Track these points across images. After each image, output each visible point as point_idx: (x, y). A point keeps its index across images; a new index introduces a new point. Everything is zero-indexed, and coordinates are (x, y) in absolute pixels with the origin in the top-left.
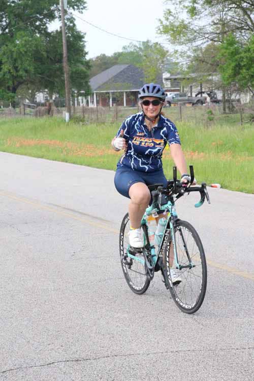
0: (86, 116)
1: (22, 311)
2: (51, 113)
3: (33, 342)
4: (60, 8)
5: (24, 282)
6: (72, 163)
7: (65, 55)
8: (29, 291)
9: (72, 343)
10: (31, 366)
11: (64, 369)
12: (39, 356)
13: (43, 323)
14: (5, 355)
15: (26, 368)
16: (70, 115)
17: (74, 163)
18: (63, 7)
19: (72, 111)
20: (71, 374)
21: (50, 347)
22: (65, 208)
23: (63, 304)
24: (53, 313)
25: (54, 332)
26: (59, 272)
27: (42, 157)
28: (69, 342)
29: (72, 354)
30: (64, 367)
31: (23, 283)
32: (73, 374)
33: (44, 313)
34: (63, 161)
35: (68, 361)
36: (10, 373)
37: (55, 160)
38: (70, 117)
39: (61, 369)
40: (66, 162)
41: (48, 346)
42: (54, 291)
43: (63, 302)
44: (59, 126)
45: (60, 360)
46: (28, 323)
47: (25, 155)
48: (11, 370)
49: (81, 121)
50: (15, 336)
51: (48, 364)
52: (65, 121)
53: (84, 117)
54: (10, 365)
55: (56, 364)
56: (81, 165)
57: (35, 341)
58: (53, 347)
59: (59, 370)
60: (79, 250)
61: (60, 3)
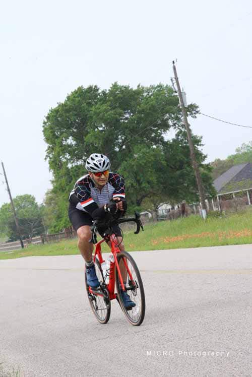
4: (181, 107)
16: (206, 211)
17: (237, 244)
18: (183, 105)
27: (198, 246)
34: (223, 245)
37: (214, 246)
40: (227, 244)
47: (178, 248)
49: (219, 215)
56: (245, 244)
61: (180, 102)
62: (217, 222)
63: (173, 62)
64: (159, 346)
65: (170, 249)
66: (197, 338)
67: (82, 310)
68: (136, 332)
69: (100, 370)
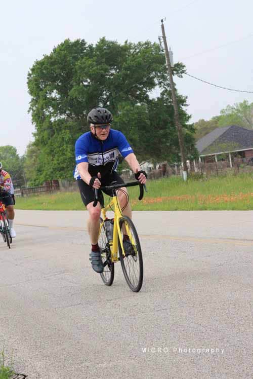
0: (205, 173)
2: (166, 174)
4: (167, 67)
6: (213, 210)
16: (187, 173)
27: (176, 210)
34: (201, 209)
37: (192, 210)
40: (206, 209)
44: (178, 184)
47: (157, 209)
49: (200, 178)
52: (183, 179)
53: (202, 174)
61: (166, 62)
62: (197, 185)
63: (162, 21)
64: (130, 317)
65: (148, 210)
66: (168, 310)
67: (57, 272)
68: (108, 300)
69: (70, 339)
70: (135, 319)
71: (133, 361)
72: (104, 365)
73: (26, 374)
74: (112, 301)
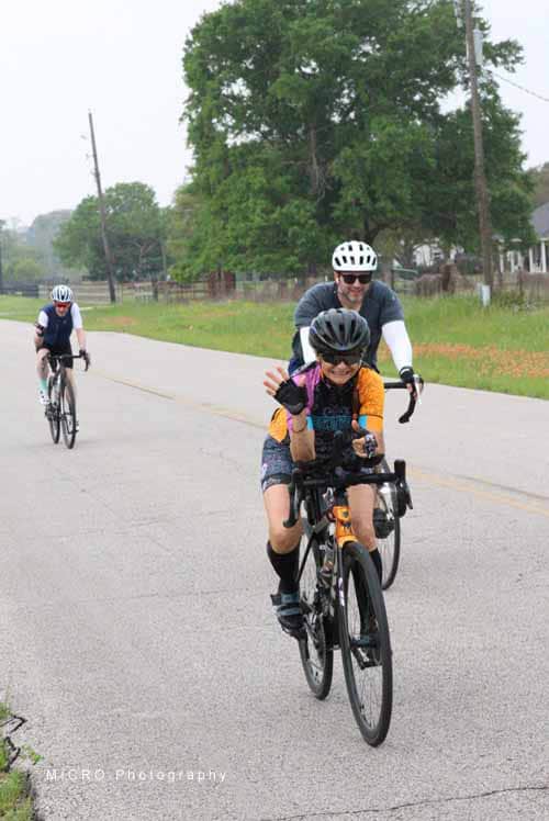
0: (527, 292)
1: (419, 691)
2: (449, 286)
3: (448, 752)
4: (468, 64)
5: (419, 634)
6: (501, 391)
7: (478, 163)
8: (432, 652)
9: (530, 754)
10: (448, 797)
11: (518, 805)
12: (465, 778)
13: (466, 715)
14: (393, 777)
15: (439, 801)
16: (491, 289)
17: (506, 392)
18: (473, 60)
19: (496, 282)
20: (534, 813)
21: (486, 761)
22: (494, 485)
23: (505, 676)
24: (486, 695)
25: (491, 733)
26: (491, 614)
28: (523, 751)
29: (532, 775)
30: (518, 800)
31: (416, 636)
32: (538, 814)
33: (469, 694)
34: (480, 388)
35: (525, 789)
36: (408, 811)
38: (493, 294)
39: (511, 805)
40: (489, 389)
41: (481, 759)
42: (484, 650)
43: (504, 673)
44: (468, 313)
45: (508, 786)
46: (435, 715)
48: (409, 805)
49: (516, 302)
50: (411, 741)
51: (483, 795)
52: (481, 302)
53: (522, 294)
54: (405, 794)
55: (500, 794)
56: (521, 394)
57: (451, 749)
58: (492, 761)
59: (508, 807)
60: (530, 568)
61: (468, 53)
67: (145, 519)
68: (202, 593)
70: (227, 635)
71: (186, 714)
72: (144, 715)
73: (26, 718)
74: (207, 596)
